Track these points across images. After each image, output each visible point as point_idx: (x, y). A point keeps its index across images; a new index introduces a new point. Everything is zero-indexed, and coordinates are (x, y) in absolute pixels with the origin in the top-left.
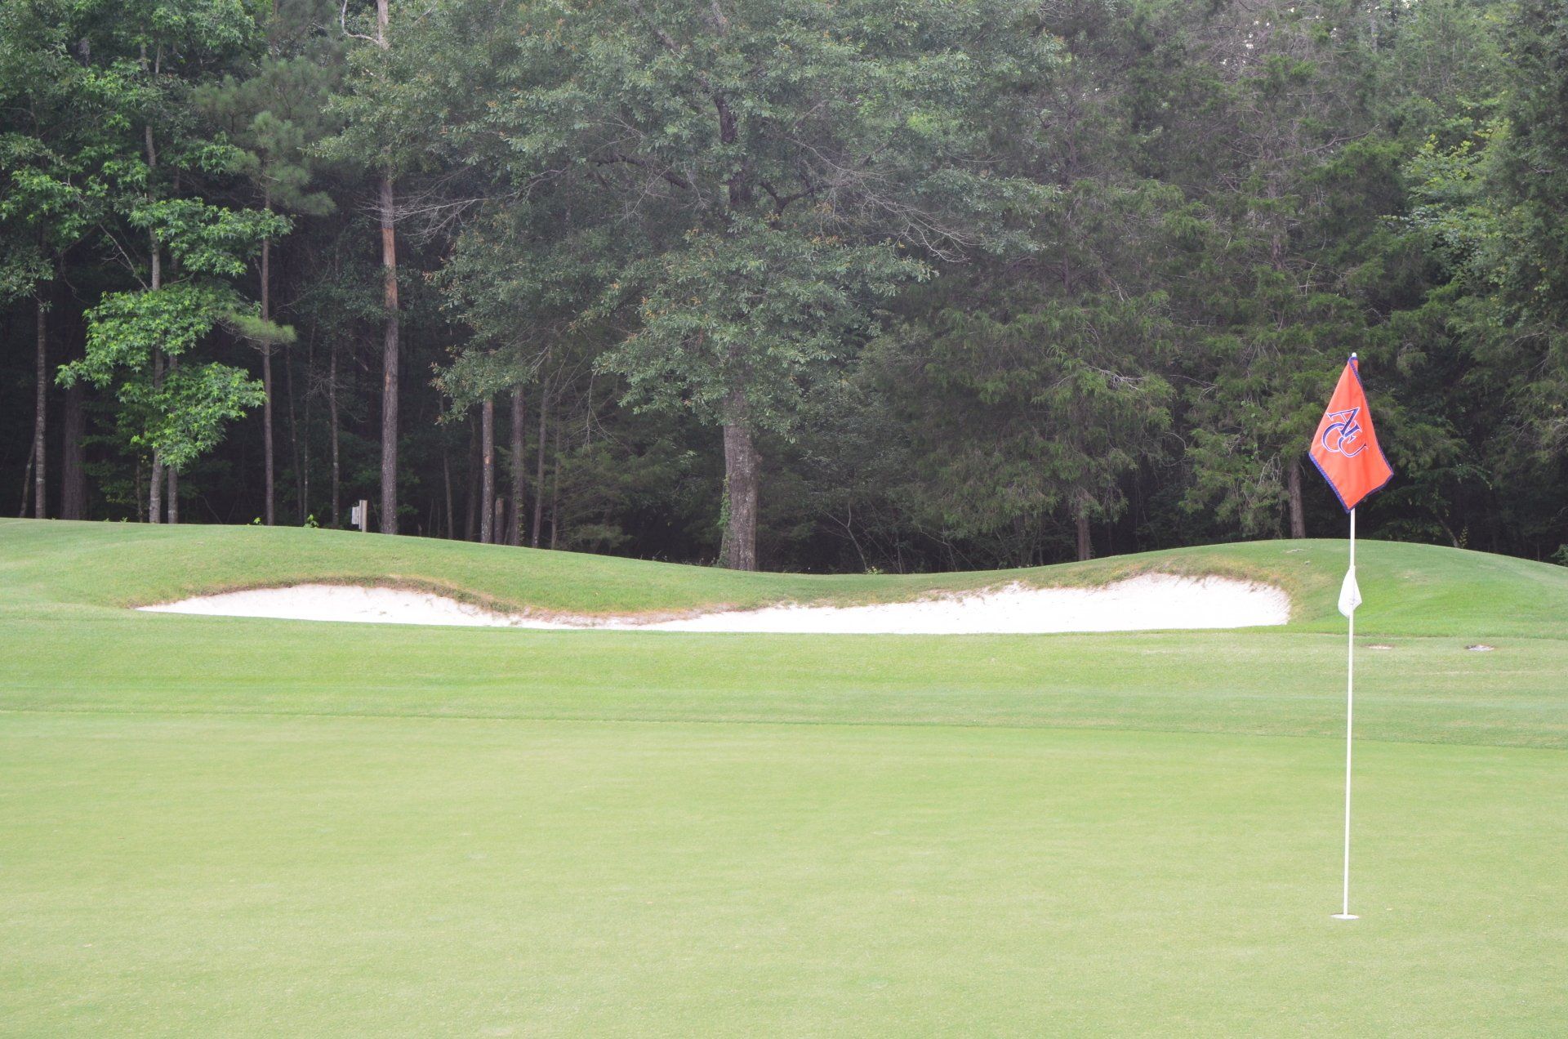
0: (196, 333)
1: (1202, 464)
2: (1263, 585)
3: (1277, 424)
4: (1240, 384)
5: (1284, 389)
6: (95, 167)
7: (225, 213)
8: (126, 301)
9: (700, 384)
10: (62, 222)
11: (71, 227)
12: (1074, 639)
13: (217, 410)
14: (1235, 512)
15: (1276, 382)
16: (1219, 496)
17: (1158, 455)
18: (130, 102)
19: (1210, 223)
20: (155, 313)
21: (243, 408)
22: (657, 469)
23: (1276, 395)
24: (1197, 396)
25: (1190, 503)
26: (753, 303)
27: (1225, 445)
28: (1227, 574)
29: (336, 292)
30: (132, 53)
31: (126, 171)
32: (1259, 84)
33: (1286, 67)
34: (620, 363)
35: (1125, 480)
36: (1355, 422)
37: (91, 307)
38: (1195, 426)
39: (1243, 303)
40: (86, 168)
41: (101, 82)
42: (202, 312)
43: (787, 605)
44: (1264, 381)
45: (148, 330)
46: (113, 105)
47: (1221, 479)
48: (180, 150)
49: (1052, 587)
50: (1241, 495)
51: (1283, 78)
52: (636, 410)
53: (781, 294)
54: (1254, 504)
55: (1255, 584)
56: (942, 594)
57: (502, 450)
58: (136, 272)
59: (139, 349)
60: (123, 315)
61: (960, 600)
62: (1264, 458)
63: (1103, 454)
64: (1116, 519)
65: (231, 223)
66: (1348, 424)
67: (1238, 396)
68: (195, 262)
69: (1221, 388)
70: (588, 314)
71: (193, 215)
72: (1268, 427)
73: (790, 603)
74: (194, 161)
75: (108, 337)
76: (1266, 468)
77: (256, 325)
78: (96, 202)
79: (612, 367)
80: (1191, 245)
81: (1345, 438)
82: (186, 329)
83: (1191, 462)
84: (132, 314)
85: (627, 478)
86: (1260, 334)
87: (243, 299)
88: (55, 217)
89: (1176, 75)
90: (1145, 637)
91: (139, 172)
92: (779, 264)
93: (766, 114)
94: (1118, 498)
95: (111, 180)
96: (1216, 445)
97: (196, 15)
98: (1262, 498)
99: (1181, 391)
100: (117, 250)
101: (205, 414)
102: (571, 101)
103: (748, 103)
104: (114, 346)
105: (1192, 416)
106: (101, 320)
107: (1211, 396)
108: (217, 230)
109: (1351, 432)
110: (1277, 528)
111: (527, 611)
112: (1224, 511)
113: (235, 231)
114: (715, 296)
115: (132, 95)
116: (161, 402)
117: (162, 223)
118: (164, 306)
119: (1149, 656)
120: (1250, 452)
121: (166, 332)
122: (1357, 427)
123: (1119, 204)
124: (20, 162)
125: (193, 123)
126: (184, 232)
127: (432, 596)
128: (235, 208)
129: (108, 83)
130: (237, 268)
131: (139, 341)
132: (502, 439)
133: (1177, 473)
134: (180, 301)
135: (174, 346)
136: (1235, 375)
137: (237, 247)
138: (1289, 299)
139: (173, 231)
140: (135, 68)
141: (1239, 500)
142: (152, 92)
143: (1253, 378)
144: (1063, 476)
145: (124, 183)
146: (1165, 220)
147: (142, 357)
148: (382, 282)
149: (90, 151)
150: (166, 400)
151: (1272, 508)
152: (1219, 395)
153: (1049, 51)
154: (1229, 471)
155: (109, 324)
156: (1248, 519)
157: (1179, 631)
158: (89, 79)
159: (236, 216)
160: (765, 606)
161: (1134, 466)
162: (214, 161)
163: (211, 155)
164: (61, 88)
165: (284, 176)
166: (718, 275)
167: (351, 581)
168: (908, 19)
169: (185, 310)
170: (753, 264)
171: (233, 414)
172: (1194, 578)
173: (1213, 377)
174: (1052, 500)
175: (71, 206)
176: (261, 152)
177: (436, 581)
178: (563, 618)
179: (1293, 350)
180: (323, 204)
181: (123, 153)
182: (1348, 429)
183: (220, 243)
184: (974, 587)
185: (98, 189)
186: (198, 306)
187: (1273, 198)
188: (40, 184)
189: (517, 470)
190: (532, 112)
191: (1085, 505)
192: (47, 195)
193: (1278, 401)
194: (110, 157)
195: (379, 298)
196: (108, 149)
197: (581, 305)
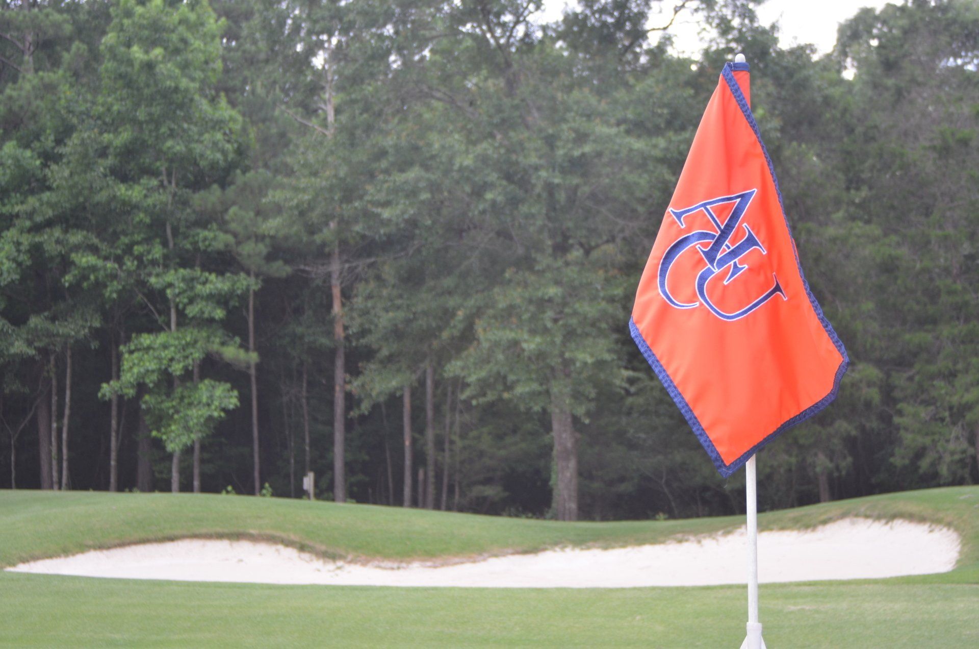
0: (193, 360)
1: (906, 429)
2: (939, 527)
3: (962, 397)
4: (933, 368)
5: (966, 371)
6: (128, 249)
7: (213, 277)
8: (146, 339)
9: (518, 381)
10: (105, 286)
11: (112, 291)
12: (729, 593)
13: (205, 412)
14: (933, 464)
15: (960, 366)
16: (920, 453)
17: (874, 424)
18: (149, 206)
19: (904, 252)
20: (165, 347)
21: (224, 410)
22: (523, 445)
23: (960, 375)
24: (900, 379)
25: (899, 459)
26: (555, 321)
27: (923, 415)
28: (911, 517)
29: (300, 330)
30: (155, 173)
31: (149, 252)
32: (934, 148)
33: (953, 134)
34: (463, 369)
35: (851, 443)
36: (745, 226)
37: (125, 344)
38: (900, 401)
39: (931, 309)
40: (123, 250)
41: (130, 193)
42: (199, 345)
43: (563, 548)
44: (950, 365)
45: (159, 359)
46: (136, 207)
47: (922, 440)
48: (186, 237)
49: (771, 530)
50: (938, 452)
51: (951, 141)
52: (474, 402)
53: (575, 313)
54: (947, 458)
55: (933, 526)
56: (686, 537)
57: (417, 436)
58: (161, 320)
59: (153, 371)
60: (144, 349)
61: (699, 542)
62: (954, 423)
63: (831, 424)
64: (844, 473)
65: (217, 283)
66: (724, 234)
67: (932, 377)
68: (192, 311)
69: (918, 373)
70: (445, 335)
71: (192, 279)
72: (955, 400)
73: (566, 547)
74: (195, 243)
75: (134, 364)
76: (956, 431)
77: (232, 352)
78: (129, 273)
79: (458, 372)
80: (889, 267)
81: (716, 271)
82: (186, 357)
83: (898, 428)
84: (149, 348)
85: (503, 453)
86: (945, 331)
87: (228, 336)
88: (100, 285)
89: (873, 147)
90: (796, 590)
91: (157, 252)
92: (574, 291)
93: (557, 181)
94: (845, 458)
95: (139, 258)
96: (915, 415)
97: (193, 145)
98: (952, 453)
99: (888, 376)
100: (147, 306)
101: (196, 415)
102: (418, 180)
103: (543, 174)
104: (135, 370)
105: (897, 394)
106: (131, 352)
107: (911, 379)
108: (208, 289)
109: (734, 254)
110: (967, 476)
111: (350, 558)
112: (924, 464)
113: (217, 288)
114: (526, 316)
115: (150, 201)
116: (169, 408)
117: (170, 285)
118: (172, 342)
119: (791, 612)
120: (942, 420)
121: (172, 360)
122: (751, 241)
123: (834, 240)
124: (76, 248)
125: (193, 218)
126: (184, 291)
127: (281, 547)
128: (221, 273)
129: (134, 193)
130: (219, 314)
131: (152, 366)
132: (419, 427)
133: (891, 437)
134: (184, 338)
135: (177, 369)
136: (929, 362)
137: (221, 299)
138: (966, 304)
139: (177, 291)
140: (154, 182)
141: (936, 456)
142: (163, 198)
143: (942, 364)
144: (802, 441)
145: (148, 260)
146: (868, 251)
147: (154, 377)
148: (332, 322)
149: (125, 240)
150: (173, 407)
151: (961, 461)
152: (917, 378)
153: (771, 129)
154: (927, 434)
155: (136, 355)
156: (944, 470)
157: (830, 583)
158: (122, 190)
159: (220, 278)
160: (544, 550)
161: (854, 433)
162: (207, 243)
163: (205, 239)
164: (102, 197)
165: (250, 250)
166: (530, 301)
167: (220, 536)
168: (660, 107)
169: (188, 344)
170: (553, 291)
171: (216, 414)
172: (883, 521)
173: (911, 365)
174: (793, 460)
175: (114, 277)
176: (235, 235)
177: (283, 535)
178: (376, 563)
179: (972, 341)
180: (281, 269)
181: (148, 240)
182: (727, 246)
183: (210, 297)
184: (711, 532)
185: (130, 264)
186: (196, 342)
187: (950, 231)
188: (87, 262)
189: (430, 449)
190: (396, 190)
191: (821, 463)
192: (94, 269)
193: (962, 380)
194: (138, 243)
195: (330, 333)
196: (137, 237)
197: (440, 329)
